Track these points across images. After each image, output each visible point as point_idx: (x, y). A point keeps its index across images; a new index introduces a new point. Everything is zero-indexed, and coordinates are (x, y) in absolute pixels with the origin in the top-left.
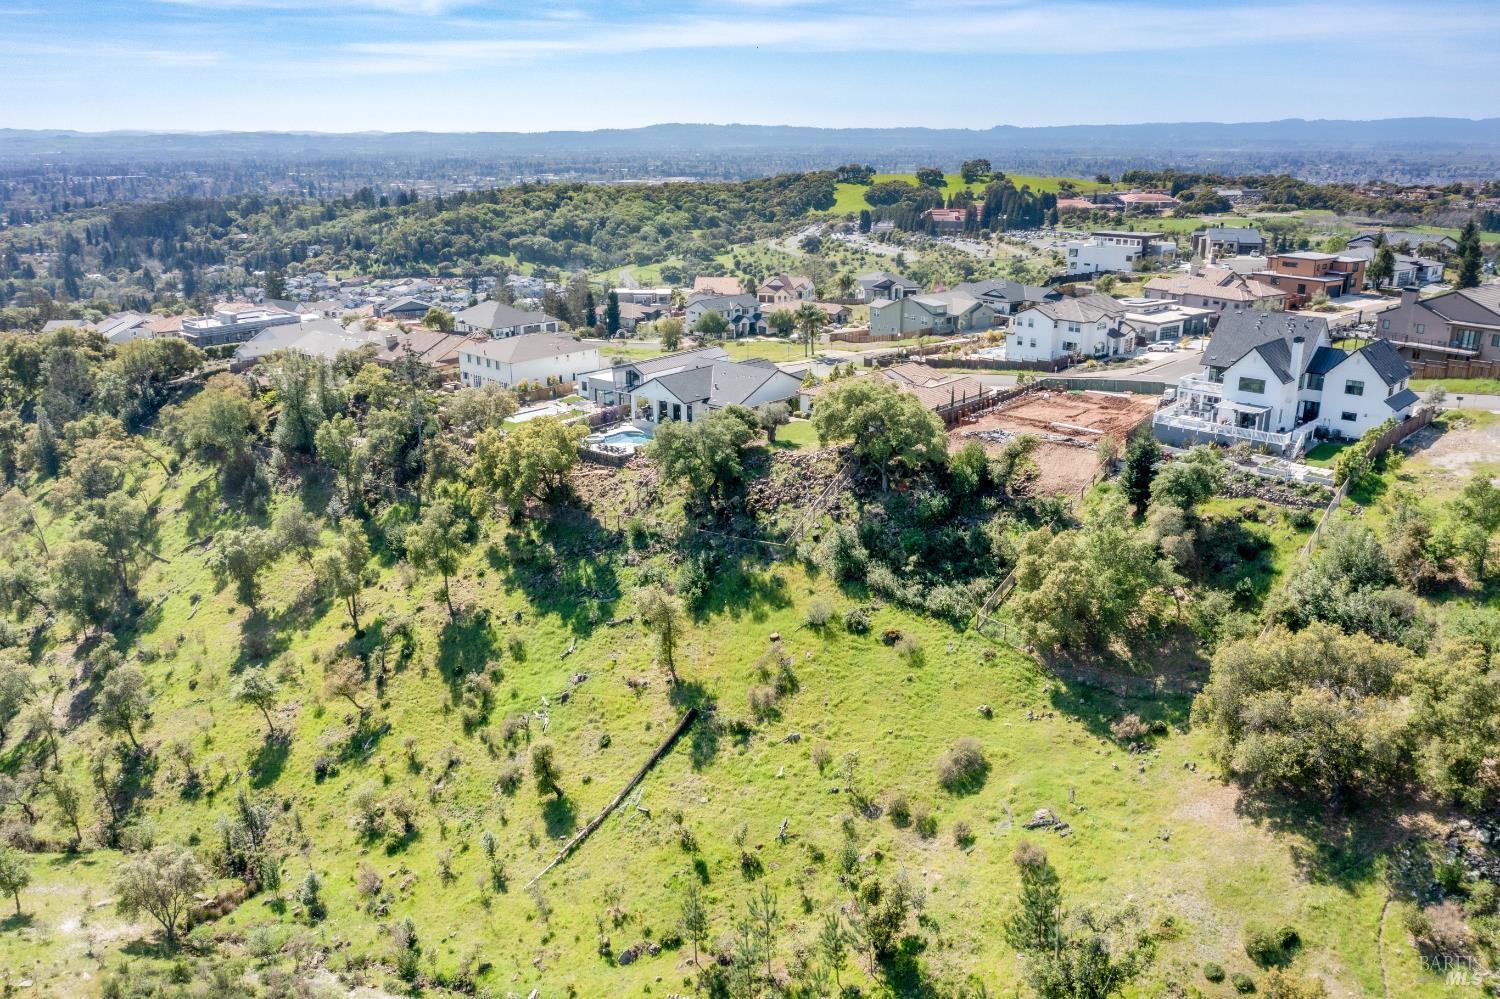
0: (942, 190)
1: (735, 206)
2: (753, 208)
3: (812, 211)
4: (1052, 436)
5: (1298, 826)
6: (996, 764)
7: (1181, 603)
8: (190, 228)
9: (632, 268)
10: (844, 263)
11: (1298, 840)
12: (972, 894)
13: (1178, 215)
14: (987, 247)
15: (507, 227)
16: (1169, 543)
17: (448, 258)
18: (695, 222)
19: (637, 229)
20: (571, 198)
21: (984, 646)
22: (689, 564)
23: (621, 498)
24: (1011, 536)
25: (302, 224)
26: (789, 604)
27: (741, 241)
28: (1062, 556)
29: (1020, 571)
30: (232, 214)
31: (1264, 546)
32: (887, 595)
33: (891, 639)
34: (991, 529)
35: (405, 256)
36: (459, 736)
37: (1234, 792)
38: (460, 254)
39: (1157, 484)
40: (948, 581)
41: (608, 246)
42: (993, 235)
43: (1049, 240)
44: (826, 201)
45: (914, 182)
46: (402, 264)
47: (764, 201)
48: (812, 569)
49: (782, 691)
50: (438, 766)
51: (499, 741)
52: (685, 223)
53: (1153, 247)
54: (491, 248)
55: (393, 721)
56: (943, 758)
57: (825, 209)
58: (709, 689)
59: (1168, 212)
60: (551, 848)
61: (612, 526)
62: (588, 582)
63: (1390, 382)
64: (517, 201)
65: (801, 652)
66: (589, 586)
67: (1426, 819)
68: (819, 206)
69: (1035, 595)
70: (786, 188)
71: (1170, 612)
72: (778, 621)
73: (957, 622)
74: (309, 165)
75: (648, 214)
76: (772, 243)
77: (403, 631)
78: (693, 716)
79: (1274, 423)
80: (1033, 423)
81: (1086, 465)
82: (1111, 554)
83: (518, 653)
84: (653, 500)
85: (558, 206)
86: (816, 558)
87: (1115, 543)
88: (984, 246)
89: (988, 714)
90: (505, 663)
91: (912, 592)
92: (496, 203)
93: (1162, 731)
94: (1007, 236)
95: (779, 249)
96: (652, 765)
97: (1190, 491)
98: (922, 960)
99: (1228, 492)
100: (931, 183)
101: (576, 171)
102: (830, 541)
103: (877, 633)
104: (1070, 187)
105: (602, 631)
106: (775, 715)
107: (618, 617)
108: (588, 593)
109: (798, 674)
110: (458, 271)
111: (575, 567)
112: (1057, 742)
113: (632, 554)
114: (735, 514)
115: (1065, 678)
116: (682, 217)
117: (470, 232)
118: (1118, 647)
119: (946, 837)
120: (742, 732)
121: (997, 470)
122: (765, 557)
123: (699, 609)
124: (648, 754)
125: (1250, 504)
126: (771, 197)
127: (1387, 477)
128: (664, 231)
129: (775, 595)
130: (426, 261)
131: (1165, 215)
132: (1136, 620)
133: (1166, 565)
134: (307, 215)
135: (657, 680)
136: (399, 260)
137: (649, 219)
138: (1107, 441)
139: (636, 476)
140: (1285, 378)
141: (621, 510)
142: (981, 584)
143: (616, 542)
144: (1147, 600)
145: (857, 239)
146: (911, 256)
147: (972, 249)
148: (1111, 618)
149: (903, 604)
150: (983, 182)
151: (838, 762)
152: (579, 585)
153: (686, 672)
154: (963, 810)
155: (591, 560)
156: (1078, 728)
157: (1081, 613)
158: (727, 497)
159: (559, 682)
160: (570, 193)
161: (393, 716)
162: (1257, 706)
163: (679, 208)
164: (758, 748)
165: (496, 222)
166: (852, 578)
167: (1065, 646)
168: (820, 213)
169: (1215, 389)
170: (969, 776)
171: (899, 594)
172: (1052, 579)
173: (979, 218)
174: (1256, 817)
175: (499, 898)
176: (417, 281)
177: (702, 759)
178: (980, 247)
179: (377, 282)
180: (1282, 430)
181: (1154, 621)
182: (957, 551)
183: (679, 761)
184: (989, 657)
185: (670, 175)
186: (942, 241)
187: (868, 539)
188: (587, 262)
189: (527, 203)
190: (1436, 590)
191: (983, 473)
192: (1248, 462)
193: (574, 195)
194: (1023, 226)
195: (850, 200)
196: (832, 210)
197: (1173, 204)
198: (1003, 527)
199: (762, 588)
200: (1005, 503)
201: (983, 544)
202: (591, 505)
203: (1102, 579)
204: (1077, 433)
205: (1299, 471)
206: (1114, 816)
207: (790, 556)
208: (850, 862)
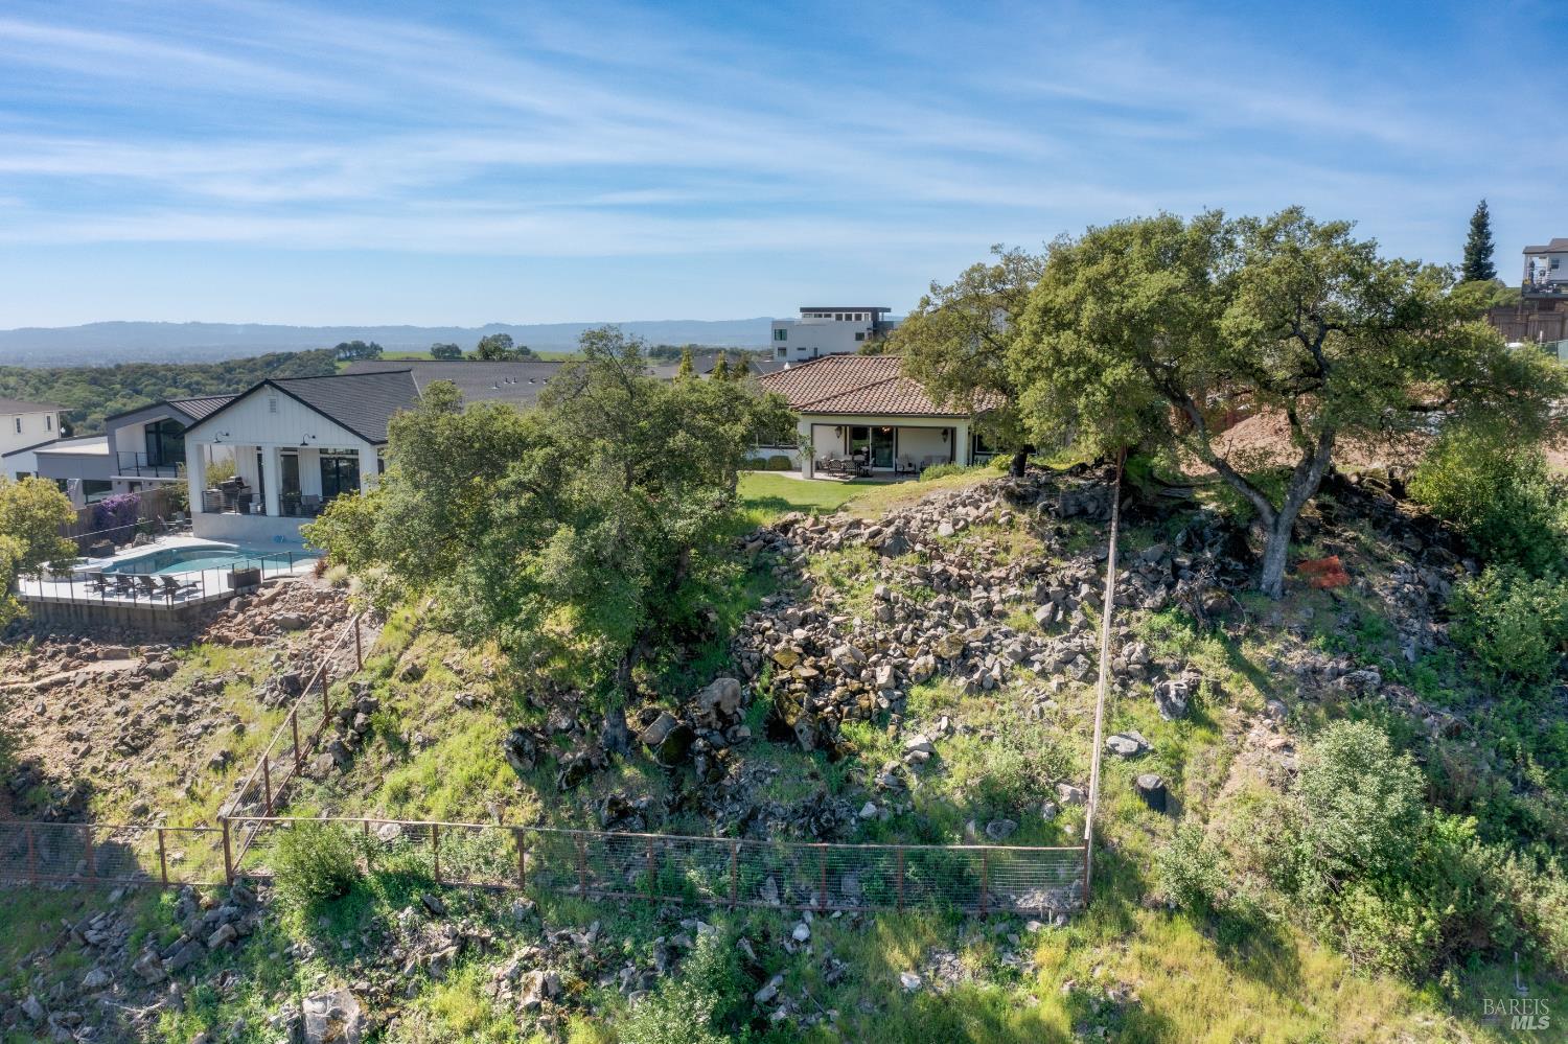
23: (213, 749)
84: (361, 737)
113: (319, 986)
141: (223, 796)
143: (227, 937)
202: (85, 791)
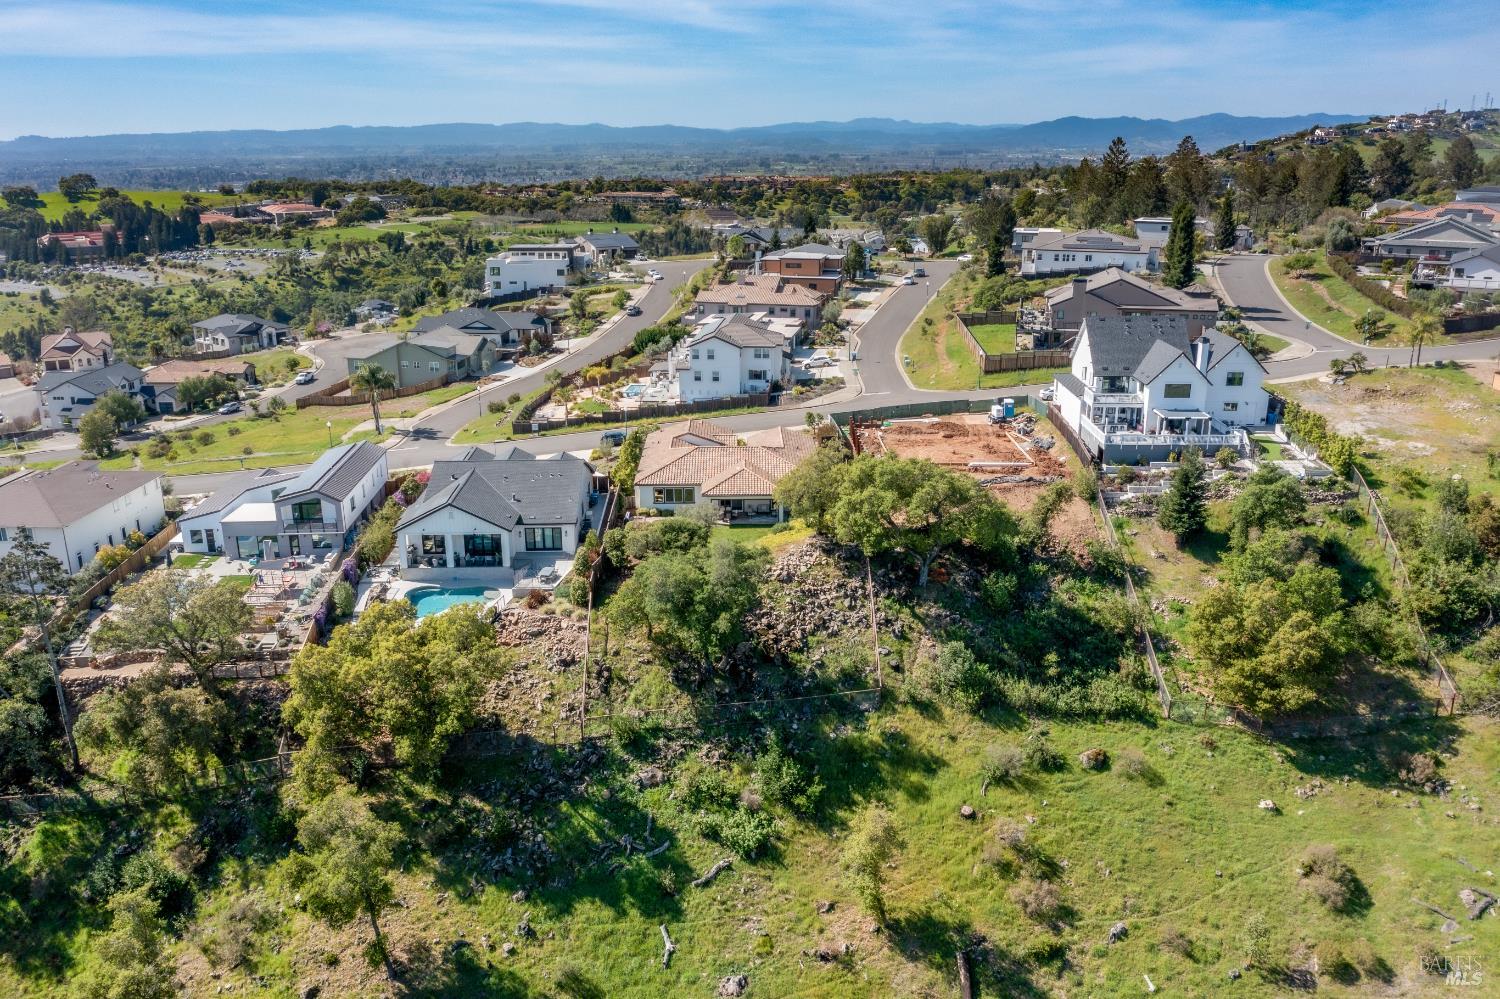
0: (43, 210)
13: (341, 225)
14: (150, 274)
21: (1193, 735)
26: (938, 762)
32: (1044, 711)
33: (1102, 763)
42: (150, 259)
43: (220, 260)
59: (327, 222)
61: (569, 737)
62: (600, 832)
65: (1017, 819)
66: (607, 839)
72: (944, 791)
73: (1143, 716)
86: (917, 693)
88: (143, 271)
91: (1072, 697)
94: (167, 258)
100: (27, 203)
102: (924, 669)
105: (694, 899)
106: (1067, 914)
107: (702, 868)
108: (616, 850)
114: (754, 667)
119: (1410, 970)
120: (1053, 956)
122: (849, 711)
129: (908, 756)
131: (324, 224)
146: (58, 293)
147: (132, 276)
150: (92, 200)
152: (588, 843)
155: (578, 801)
164: (1090, 966)
170: (1348, 890)
171: (1061, 704)
173: (120, 241)
178: (141, 274)
184: (1207, 746)
186: (88, 271)
194: (178, 246)
197: (325, 214)
199: (879, 753)
207: (883, 700)
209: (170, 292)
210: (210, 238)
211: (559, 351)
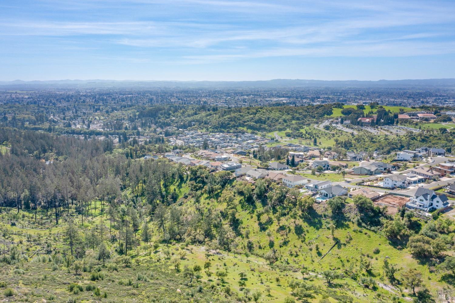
0: (364, 110)
1: (304, 114)
2: (309, 115)
3: (326, 116)
4: (391, 205)
5: (418, 259)
6: (381, 251)
7: (408, 232)
8: (160, 115)
9: (277, 132)
10: (336, 134)
11: (418, 260)
12: (378, 265)
13: (435, 122)
14: (378, 131)
15: (244, 119)
16: (406, 223)
17: (229, 128)
18: (293, 118)
19: (277, 121)
20: (259, 111)
21: (379, 236)
22: (334, 221)
23: (320, 209)
24: (383, 220)
25: (189, 116)
26: (350, 228)
27: (307, 125)
28: (391, 224)
29: (385, 226)
30: (170, 112)
31: (420, 225)
32: (365, 227)
33: (366, 234)
34: (380, 219)
35: (218, 127)
36: (301, 243)
37: (412, 255)
38: (232, 127)
39: (405, 215)
40: (374, 226)
41: (270, 125)
42: (379, 127)
43: (396, 129)
44: (330, 113)
45: (356, 108)
46: (217, 129)
47: (312, 113)
48: (353, 223)
49: (350, 240)
50: (299, 246)
51: (308, 244)
52: (290, 118)
53: (417, 155)
54: (240, 125)
55: (290, 240)
56: (374, 249)
57: (330, 115)
58: (339, 239)
59: (432, 121)
60: (320, 258)
61: (320, 214)
62: (317, 222)
63: (443, 201)
64: (246, 112)
65: (353, 234)
67: (433, 259)
68: (328, 114)
69: (387, 229)
70: (318, 108)
71: (406, 233)
72: (348, 230)
73: (375, 232)
74: (179, 92)
75: (280, 116)
76: (315, 126)
77: (289, 227)
78: (337, 242)
79: (425, 206)
80: (387, 202)
81: (395, 210)
82: (398, 225)
83: (308, 232)
84: (326, 210)
85: (256, 113)
86: (354, 221)
87: (398, 223)
88: (376, 130)
89: (380, 245)
90: (306, 233)
91: (369, 227)
92: (240, 112)
93: (404, 248)
94: (383, 127)
95: (318, 128)
96: (332, 248)
97: (410, 216)
98: (372, 271)
99: (416, 217)
100: (361, 108)
101: (253, 95)
102: (356, 219)
103: (364, 233)
104: (403, 110)
105: (320, 230)
106: (349, 243)
107: (323, 227)
108: (317, 224)
109: (352, 238)
110: (231, 131)
111: (315, 220)
112: (389, 249)
113: (324, 218)
114: (340, 213)
115: (391, 241)
116: (289, 117)
117: (235, 121)
118: (398, 237)
119: (374, 258)
120: (345, 245)
121: (381, 210)
122: (346, 220)
123: (336, 228)
124: (331, 247)
125: (419, 219)
126: (314, 111)
127: (439, 216)
128: (285, 121)
129: (348, 226)
130: (223, 128)
131: (431, 121)
132: (401, 234)
133: (405, 226)
134: (190, 113)
135: (331, 237)
136: (216, 128)
137: (281, 117)
138: (399, 207)
139: (323, 206)
140: (427, 200)
141: (321, 211)
142: (379, 227)
143: (321, 216)
144: (403, 231)
145: (340, 126)
146: (356, 133)
147: (373, 131)
148: (398, 233)
149: (367, 229)
150: (376, 108)
151: (359, 249)
153: (335, 236)
154: (377, 256)
155: (317, 219)
156: (392, 247)
157: (393, 232)
158: (338, 210)
159: (315, 236)
160: (259, 110)
161: (290, 239)
162: (414, 244)
163: (289, 114)
164: (347, 247)
165: (241, 118)
166: (359, 225)
167: (391, 236)
168: (328, 116)
169: (416, 200)
170: (377, 252)
171: (367, 227)
172: (389, 227)
173: (375, 122)
174: (414, 258)
175: (313, 263)
176: (221, 134)
177: (339, 247)
178: (375, 131)
179: (211, 134)
180: (426, 207)
181: (404, 234)
182: (375, 222)
183: (336, 248)
184: (380, 237)
185: (280, 97)
186: (364, 128)
187: (361, 219)
188: (265, 129)
189: (248, 113)
190: (441, 233)
191: (379, 210)
192: (420, 212)
193: (260, 110)
194: (388, 124)
195: (337, 113)
196: (332, 116)
197: (434, 118)
198: (382, 219)
199: (345, 225)
200: (383, 215)
201: (379, 221)
202: (315, 210)
203: (396, 228)
204: (394, 205)
205: (427, 214)
206: (396, 257)
207: (350, 221)
208: (362, 261)
209: (379, 137)
210: (397, 122)
211: (392, 173)
